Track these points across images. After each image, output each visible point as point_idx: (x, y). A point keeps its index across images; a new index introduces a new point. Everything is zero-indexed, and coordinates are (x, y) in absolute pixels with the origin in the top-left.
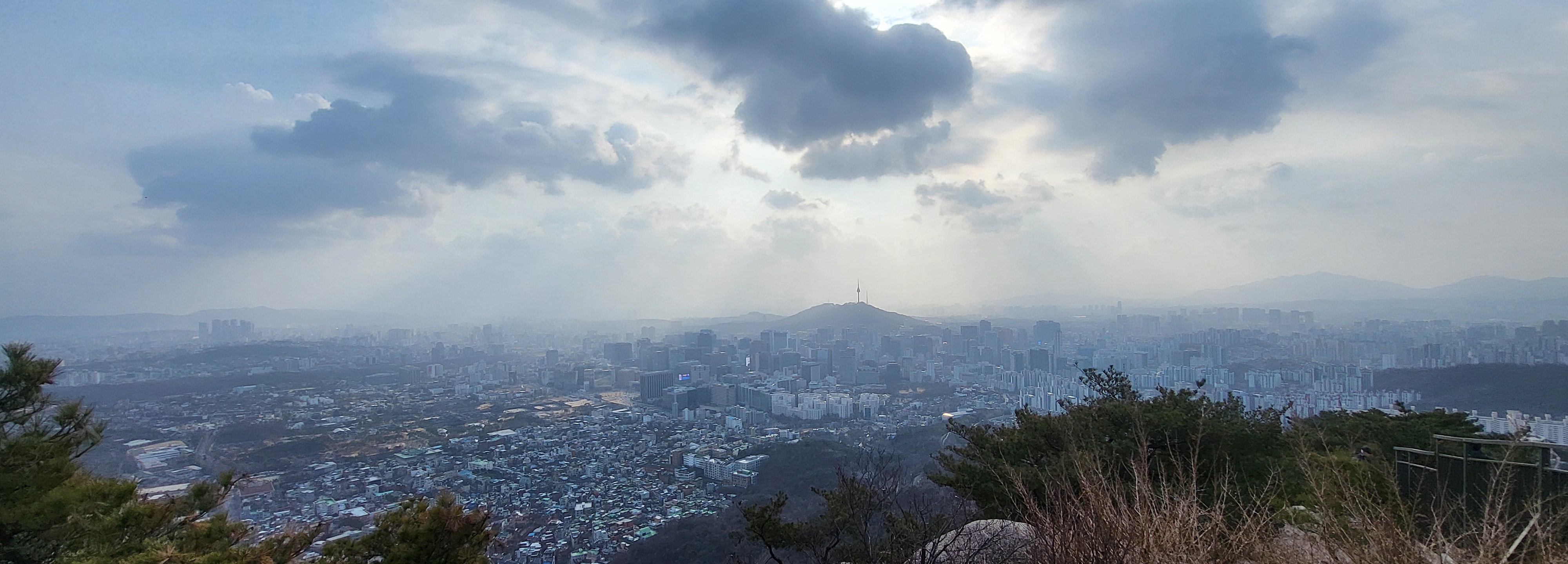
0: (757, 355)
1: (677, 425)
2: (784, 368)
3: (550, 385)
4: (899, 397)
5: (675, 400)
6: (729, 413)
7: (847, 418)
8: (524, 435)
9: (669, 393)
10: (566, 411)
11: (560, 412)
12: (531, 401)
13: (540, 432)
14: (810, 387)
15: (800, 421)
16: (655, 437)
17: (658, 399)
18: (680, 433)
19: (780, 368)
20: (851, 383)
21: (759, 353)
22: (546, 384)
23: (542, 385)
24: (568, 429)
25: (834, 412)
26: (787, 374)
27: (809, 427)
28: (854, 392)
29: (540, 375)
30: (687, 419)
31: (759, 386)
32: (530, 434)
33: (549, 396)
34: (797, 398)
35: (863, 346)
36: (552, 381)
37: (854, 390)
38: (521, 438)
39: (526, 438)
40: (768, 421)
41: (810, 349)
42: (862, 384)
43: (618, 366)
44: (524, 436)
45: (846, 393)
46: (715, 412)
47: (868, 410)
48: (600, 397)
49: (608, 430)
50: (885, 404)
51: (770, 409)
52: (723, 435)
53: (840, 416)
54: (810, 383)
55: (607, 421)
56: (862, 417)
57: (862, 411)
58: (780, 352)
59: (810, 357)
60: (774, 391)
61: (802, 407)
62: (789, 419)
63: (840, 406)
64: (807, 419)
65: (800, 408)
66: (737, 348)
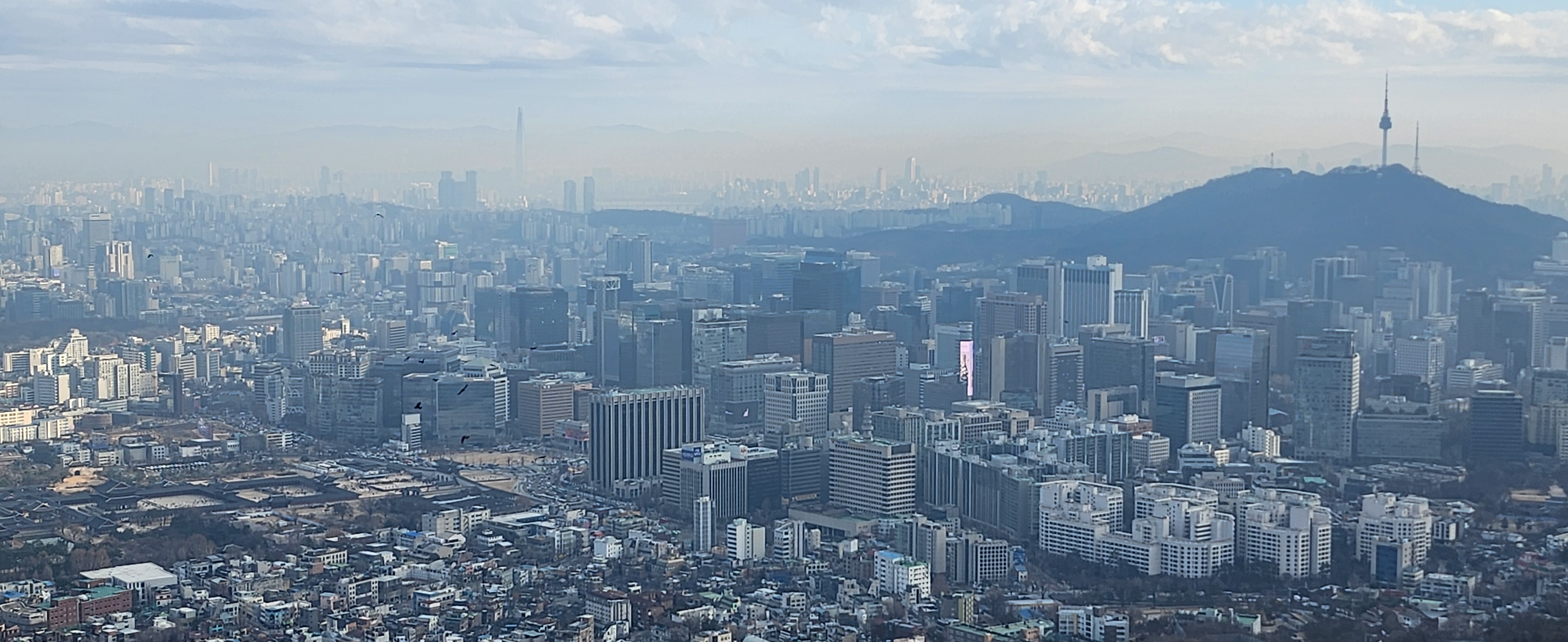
0: (1000, 344)
1: (707, 574)
2: (1092, 393)
3: (292, 422)
4: (1512, 512)
5: (706, 489)
6: (888, 539)
7: (1310, 579)
8: (197, 583)
9: (684, 464)
10: (340, 510)
11: (319, 512)
12: (229, 473)
13: (250, 576)
14: (1182, 463)
15: (1137, 581)
16: (626, 609)
17: (647, 484)
18: (715, 605)
19: (1080, 398)
20: (1336, 454)
21: (1008, 336)
22: (277, 419)
23: (266, 422)
24: (343, 573)
25: (1261, 556)
26: (1103, 415)
27: (1168, 603)
28: (1341, 489)
29: (259, 384)
30: (740, 554)
31: (998, 450)
32: (217, 580)
33: (287, 460)
34: (1129, 499)
35: (1389, 324)
36: (300, 410)
37: (1343, 482)
38: (188, 592)
39: (204, 593)
40: (1023, 574)
41: (1192, 333)
42: (1377, 461)
43: (520, 367)
44: (198, 587)
45: (1312, 488)
46: (841, 535)
47: (1389, 554)
48: (453, 469)
49: (474, 578)
50: (1452, 536)
51: (1032, 532)
52: (863, 615)
53: (1283, 569)
54: (1184, 450)
55: (473, 548)
56: (1365, 576)
57: (1365, 556)
58: (1084, 338)
59: (1192, 357)
60: (1051, 470)
61: (1147, 531)
62: (1098, 570)
63: (1283, 533)
64: (1161, 575)
65: (1137, 535)
66: (932, 318)
